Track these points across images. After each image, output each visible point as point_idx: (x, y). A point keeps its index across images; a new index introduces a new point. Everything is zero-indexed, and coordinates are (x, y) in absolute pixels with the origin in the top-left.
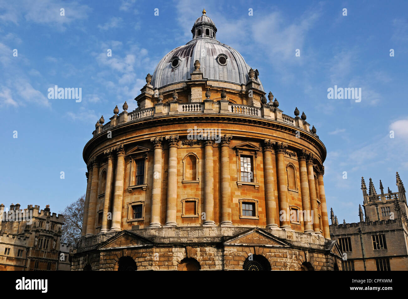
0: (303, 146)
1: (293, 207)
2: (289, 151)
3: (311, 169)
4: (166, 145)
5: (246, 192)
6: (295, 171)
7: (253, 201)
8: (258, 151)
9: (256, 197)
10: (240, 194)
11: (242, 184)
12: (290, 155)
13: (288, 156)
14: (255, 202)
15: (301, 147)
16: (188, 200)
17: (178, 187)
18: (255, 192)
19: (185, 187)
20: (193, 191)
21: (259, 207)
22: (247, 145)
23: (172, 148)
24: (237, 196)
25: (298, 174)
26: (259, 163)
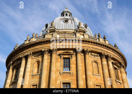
0: (103, 50)
1: (97, 85)
2: (94, 54)
3: (110, 63)
4: (26, 57)
5: (65, 77)
6: (98, 64)
7: (69, 82)
8: (73, 54)
9: (71, 80)
10: (61, 78)
11: (63, 73)
12: (94, 56)
13: (93, 56)
14: (70, 82)
15: (101, 51)
16: (34, 84)
17: (30, 78)
18: (71, 77)
19: (33, 78)
20: (36, 79)
21: (73, 85)
22: (66, 52)
23: (28, 59)
24: (60, 79)
25: (100, 66)
26: (74, 61)
